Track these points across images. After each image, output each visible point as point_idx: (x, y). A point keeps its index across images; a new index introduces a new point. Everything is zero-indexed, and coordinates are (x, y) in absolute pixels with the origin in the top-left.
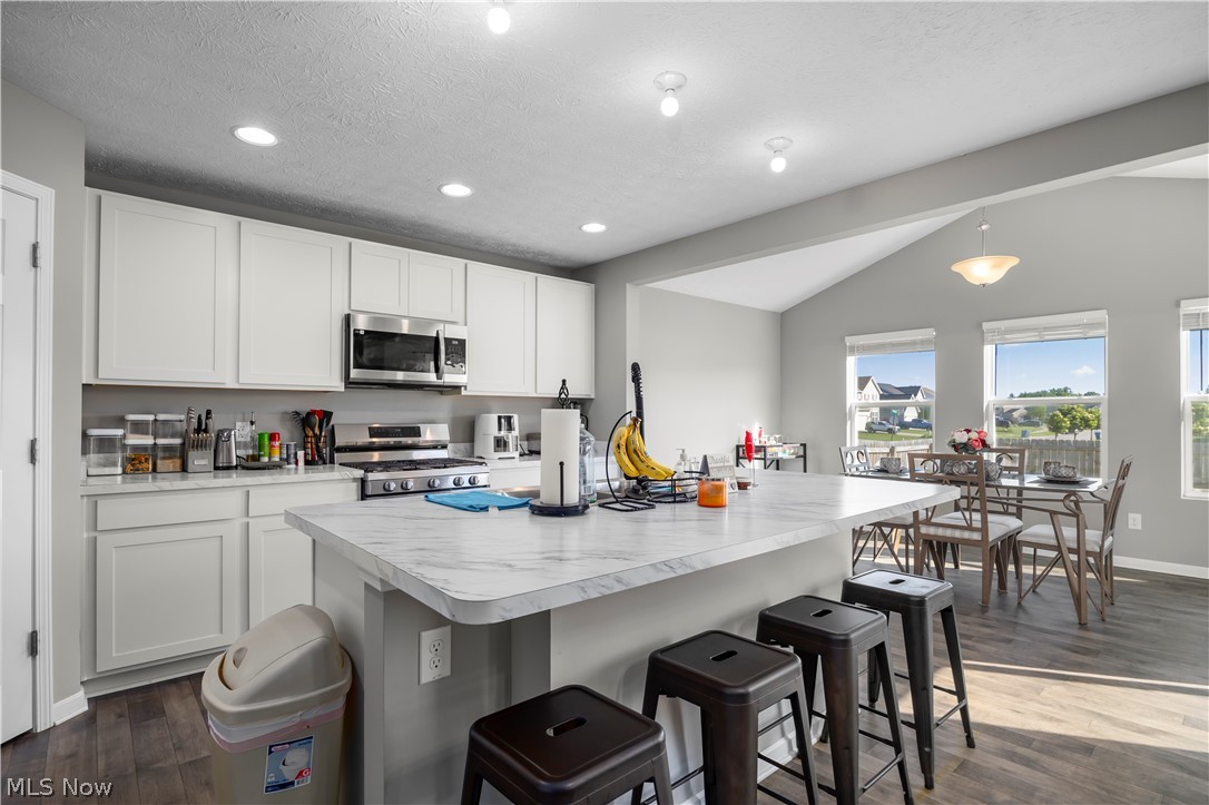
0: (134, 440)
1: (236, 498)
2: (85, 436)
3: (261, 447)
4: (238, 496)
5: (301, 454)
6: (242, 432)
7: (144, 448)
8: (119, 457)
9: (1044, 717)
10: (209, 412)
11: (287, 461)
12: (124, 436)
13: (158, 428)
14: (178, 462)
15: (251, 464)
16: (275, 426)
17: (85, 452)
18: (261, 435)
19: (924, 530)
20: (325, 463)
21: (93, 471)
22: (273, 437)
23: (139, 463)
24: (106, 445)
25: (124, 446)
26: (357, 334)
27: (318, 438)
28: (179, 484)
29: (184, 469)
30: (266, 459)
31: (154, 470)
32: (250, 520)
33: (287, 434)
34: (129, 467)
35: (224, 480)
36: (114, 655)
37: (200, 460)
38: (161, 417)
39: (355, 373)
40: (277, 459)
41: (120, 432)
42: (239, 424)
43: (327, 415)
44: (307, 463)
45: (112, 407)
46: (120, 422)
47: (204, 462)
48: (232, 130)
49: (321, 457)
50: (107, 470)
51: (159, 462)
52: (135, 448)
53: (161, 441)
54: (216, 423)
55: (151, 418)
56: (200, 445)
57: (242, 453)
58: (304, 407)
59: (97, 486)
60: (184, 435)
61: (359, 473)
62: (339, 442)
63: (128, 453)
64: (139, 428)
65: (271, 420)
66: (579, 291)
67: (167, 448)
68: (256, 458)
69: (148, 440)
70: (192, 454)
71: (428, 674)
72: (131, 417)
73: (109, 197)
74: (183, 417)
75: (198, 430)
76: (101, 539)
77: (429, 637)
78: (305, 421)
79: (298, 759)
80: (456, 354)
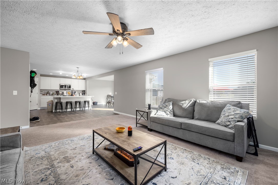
6: (51, 93)
8: (42, 94)
11: (55, 95)
17: (40, 94)
18: (53, 93)
23: (44, 95)
26: (60, 85)
28: (46, 96)
30: (53, 95)
33: (55, 93)
35: (50, 96)
37: (48, 94)
38: (45, 91)
39: (60, 88)
43: (59, 91)
44: (57, 95)
45: (42, 91)
46: (42, 92)
54: (49, 92)
56: (48, 93)
58: (57, 91)
59: (41, 96)
64: (43, 92)
66: (84, 81)
67: (46, 94)
69: (44, 93)
73: (41, 77)
74: (47, 91)
76: (41, 99)
77: (56, 100)
78: (57, 92)
79: (50, 105)
80: (70, 87)
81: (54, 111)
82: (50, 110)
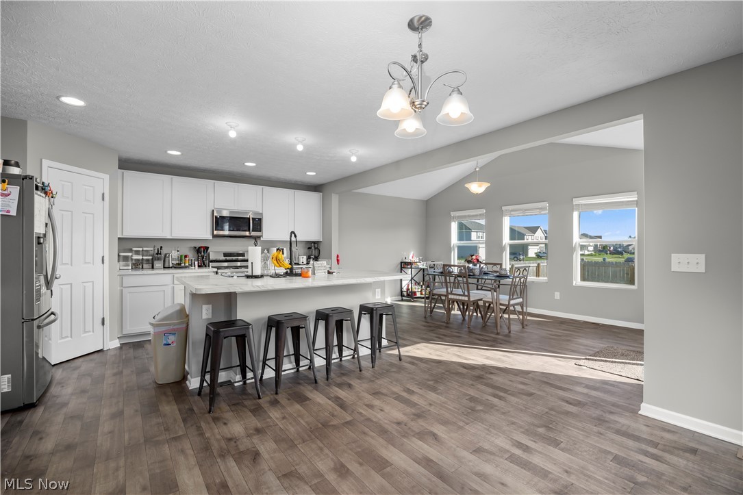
0: (135, 257)
1: (170, 277)
2: (119, 255)
3: (181, 260)
4: (170, 276)
5: (196, 263)
6: (174, 255)
7: (138, 260)
8: (130, 263)
9: (438, 355)
10: (161, 247)
11: (191, 265)
12: (132, 256)
13: (144, 253)
14: (151, 265)
15: (178, 266)
16: (187, 252)
17: (119, 261)
18: (181, 256)
19: (450, 296)
20: (206, 266)
21: (121, 268)
22: (186, 256)
23: (137, 265)
24: (126, 259)
25: (132, 259)
26: (216, 217)
27: (203, 257)
28: (151, 272)
29: (153, 268)
30: (183, 265)
31: (142, 268)
32: (175, 286)
33: (192, 255)
34: (134, 267)
35: (167, 271)
36: (128, 329)
37: (157, 264)
38: (145, 249)
39: (215, 232)
40: (187, 264)
41: (130, 254)
42: (173, 252)
43: (207, 248)
44: (199, 266)
45: (128, 245)
46: (131, 251)
47: (160, 265)
48: (166, 152)
49: (204, 264)
50: (126, 268)
51: (144, 265)
52: (136, 260)
53: (145, 258)
54: (164, 251)
55: (141, 249)
56: (158, 259)
57: (174, 262)
58: (198, 245)
59: (122, 272)
60: (153, 256)
61: (215, 270)
62: (211, 258)
63: (134, 262)
64: (137, 253)
65: (186, 250)
67: (148, 260)
68: (179, 264)
69: (140, 257)
70: (155, 262)
71: (204, 317)
72: (134, 249)
73: (127, 173)
74: (152, 249)
75: (157, 254)
76: (123, 289)
77: (205, 307)
78: (198, 250)
79: (172, 338)
80: (258, 224)
81: (194, 383)
82: (170, 377)
